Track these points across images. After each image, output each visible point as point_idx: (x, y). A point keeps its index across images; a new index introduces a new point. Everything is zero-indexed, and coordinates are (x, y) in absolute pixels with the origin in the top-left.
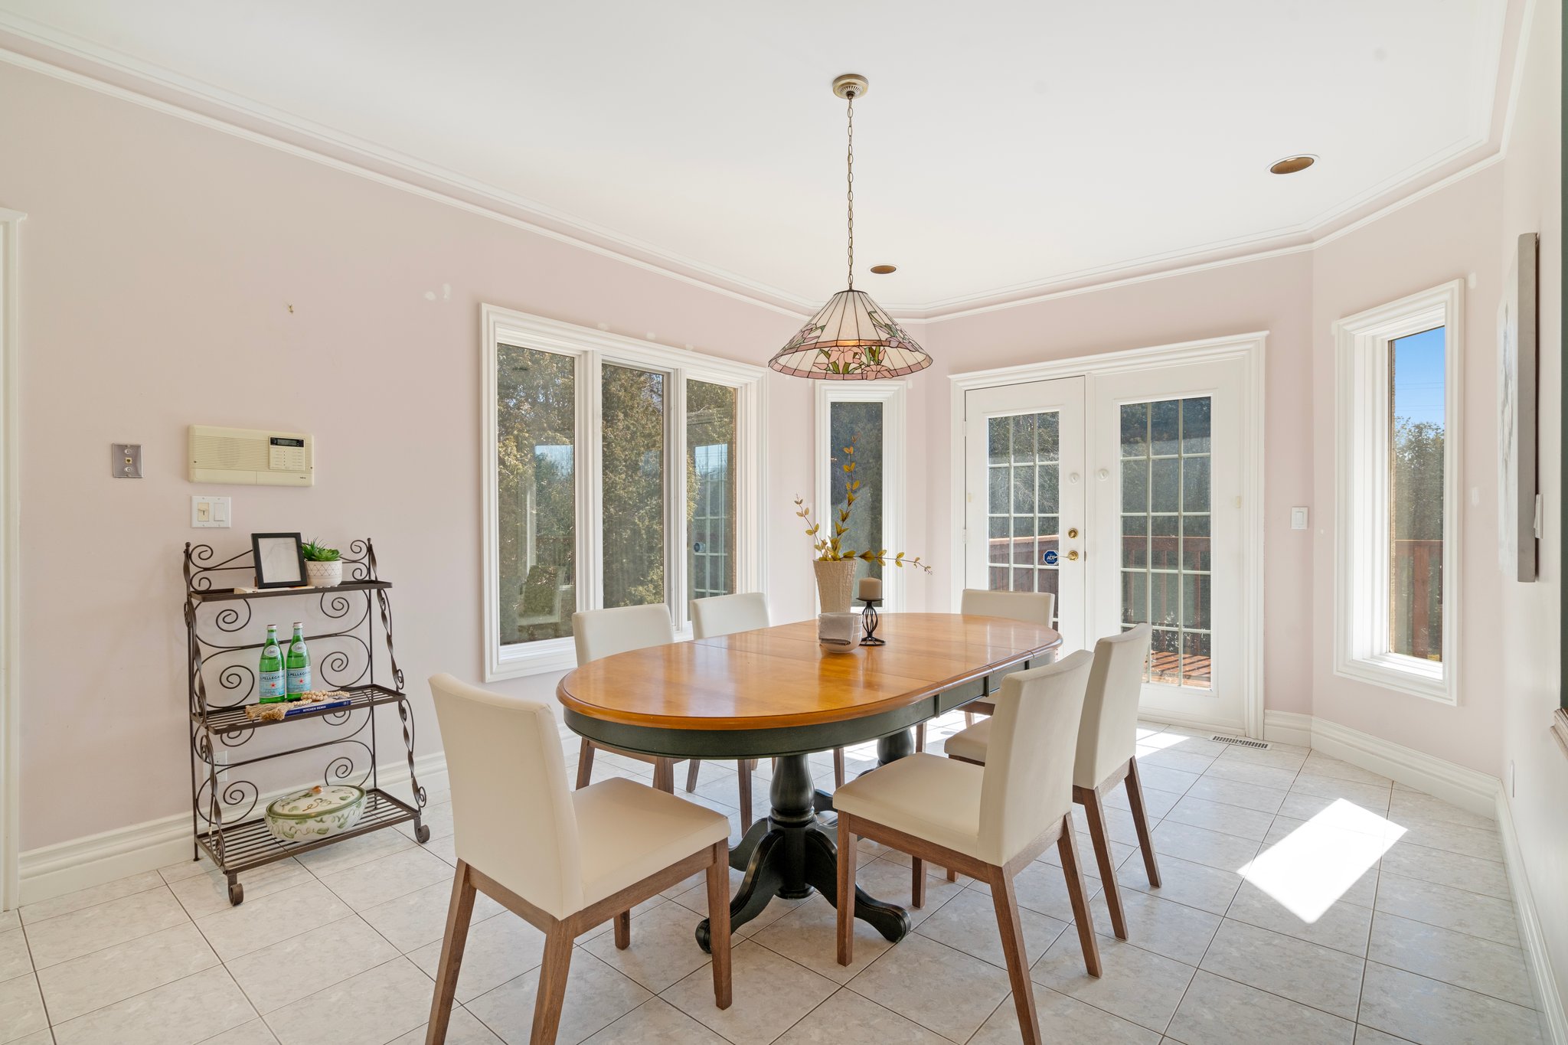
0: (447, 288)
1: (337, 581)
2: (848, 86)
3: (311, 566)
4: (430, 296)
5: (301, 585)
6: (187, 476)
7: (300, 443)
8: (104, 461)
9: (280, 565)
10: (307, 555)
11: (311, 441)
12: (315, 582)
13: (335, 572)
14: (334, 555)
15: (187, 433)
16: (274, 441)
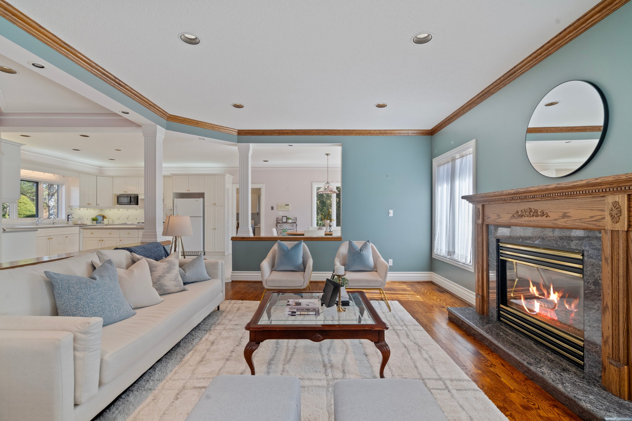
0: (308, 181)
1: (291, 222)
2: (327, 155)
3: (288, 220)
4: (305, 183)
5: (286, 222)
6: (277, 210)
7: (288, 205)
8: (270, 208)
9: (284, 220)
10: (287, 219)
11: (290, 205)
12: (288, 222)
13: (290, 221)
14: (290, 219)
15: (277, 205)
16: (286, 205)
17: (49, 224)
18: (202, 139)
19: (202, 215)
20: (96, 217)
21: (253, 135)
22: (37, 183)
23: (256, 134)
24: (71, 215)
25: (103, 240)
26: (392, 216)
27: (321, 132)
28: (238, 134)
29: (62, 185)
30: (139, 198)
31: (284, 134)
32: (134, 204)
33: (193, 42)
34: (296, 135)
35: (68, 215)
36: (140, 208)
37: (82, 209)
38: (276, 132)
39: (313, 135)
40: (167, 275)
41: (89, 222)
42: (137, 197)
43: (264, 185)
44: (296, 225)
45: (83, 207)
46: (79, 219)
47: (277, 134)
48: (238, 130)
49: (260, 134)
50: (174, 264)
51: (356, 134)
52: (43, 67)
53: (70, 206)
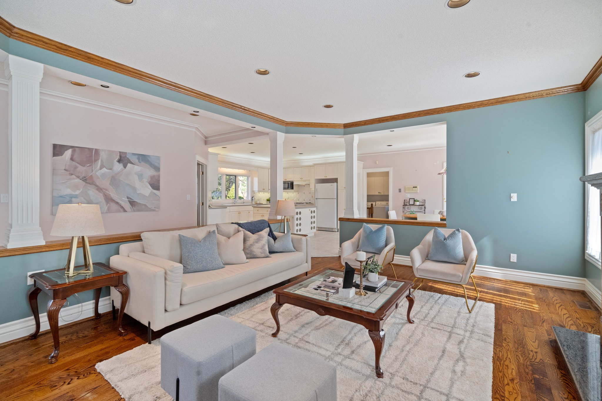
1: (418, 205)
4: (435, 164)
5: (413, 205)
6: (405, 192)
7: (416, 187)
8: (398, 191)
9: (412, 202)
10: (415, 201)
11: (418, 187)
12: (415, 204)
13: (418, 203)
14: (418, 201)
15: (405, 187)
16: (413, 187)
17: (242, 203)
18: (314, 136)
19: (335, 197)
20: (269, 198)
21: (356, 126)
22: (236, 176)
23: (358, 125)
24: (254, 197)
25: (263, 216)
26: (516, 201)
27: (422, 113)
28: (344, 127)
29: (249, 176)
30: (294, 184)
31: (384, 122)
32: (290, 188)
33: (265, 73)
34: (396, 120)
35: (252, 197)
36: (295, 192)
37: (260, 193)
38: (376, 121)
39: (414, 117)
40: (256, 244)
41: (265, 202)
42: (293, 183)
43: (392, 168)
44: (425, 208)
45: (261, 191)
46: (259, 200)
47: (377, 123)
48: (344, 124)
49: (362, 124)
50: (263, 237)
51: (464, 108)
52: (198, 112)
53: (253, 191)
